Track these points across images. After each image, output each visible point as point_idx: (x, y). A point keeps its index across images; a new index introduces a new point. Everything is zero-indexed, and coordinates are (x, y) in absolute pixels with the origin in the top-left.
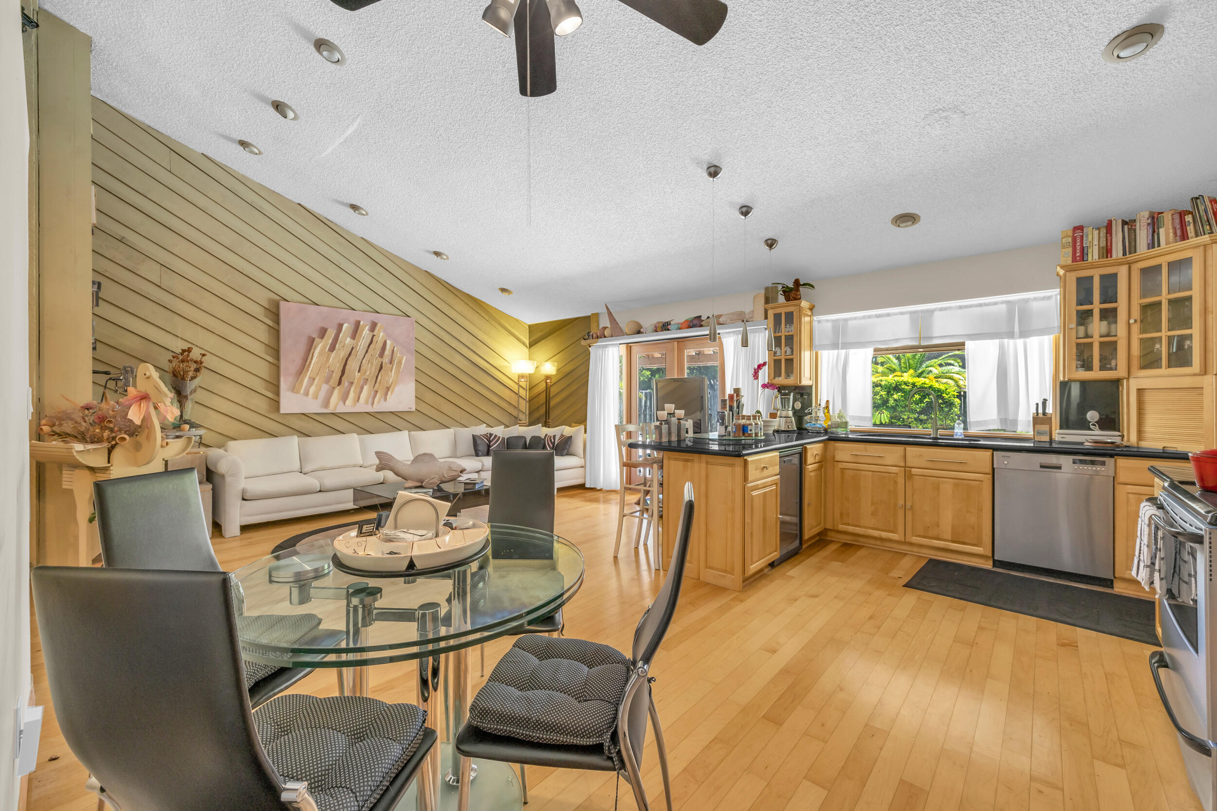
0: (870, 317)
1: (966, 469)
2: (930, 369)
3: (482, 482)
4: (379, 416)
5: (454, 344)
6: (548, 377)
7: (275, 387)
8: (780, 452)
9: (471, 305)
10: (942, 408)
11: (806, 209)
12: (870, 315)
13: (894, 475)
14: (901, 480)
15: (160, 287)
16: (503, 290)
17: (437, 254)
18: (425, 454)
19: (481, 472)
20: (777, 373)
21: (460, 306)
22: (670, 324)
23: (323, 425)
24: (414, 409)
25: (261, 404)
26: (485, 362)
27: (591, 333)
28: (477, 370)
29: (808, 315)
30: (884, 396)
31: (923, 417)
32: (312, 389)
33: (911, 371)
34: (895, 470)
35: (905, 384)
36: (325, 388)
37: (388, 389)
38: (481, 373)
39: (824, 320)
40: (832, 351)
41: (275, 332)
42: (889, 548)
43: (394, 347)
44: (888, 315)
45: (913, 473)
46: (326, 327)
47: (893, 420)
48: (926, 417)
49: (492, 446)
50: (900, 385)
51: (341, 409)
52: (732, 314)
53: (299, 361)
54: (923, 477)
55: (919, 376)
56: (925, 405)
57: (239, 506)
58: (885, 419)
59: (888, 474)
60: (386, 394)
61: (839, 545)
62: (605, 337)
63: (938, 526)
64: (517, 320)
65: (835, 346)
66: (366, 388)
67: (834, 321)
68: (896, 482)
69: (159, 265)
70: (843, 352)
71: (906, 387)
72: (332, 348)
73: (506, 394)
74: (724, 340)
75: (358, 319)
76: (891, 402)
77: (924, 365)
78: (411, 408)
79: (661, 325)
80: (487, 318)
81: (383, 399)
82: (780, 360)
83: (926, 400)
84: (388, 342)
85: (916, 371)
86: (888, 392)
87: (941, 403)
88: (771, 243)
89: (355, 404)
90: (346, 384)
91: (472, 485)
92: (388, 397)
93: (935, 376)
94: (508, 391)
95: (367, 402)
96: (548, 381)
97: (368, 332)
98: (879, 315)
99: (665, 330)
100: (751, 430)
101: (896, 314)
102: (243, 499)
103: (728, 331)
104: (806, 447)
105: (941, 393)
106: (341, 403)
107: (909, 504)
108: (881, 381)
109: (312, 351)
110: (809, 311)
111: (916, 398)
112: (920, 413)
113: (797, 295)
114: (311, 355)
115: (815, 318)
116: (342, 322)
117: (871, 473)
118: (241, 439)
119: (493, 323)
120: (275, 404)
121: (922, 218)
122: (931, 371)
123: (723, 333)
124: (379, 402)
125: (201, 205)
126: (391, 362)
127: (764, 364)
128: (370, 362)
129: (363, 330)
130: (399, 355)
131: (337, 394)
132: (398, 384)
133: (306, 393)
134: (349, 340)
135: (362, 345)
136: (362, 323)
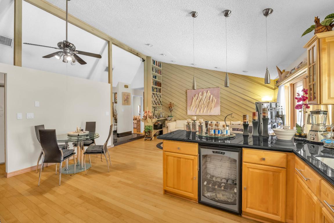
4: (210, 117)
7: (187, 109)
17: (216, 68)
22: (294, 69)
24: (220, 115)
25: (185, 113)
36: (196, 109)
41: (186, 97)
43: (213, 97)
46: (196, 94)
51: (200, 114)
53: (190, 103)
60: (211, 110)
66: (205, 109)
72: (197, 99)
84: (211, 96)
89: (203, 113)
90: (200, 108)
95: (206, 112)
97: (206, 94)
106: (200, 112)
109: (193, 100)
116: (199, 92)
120: (187, 113)
124: (209, 112)
126: (212, 101)
128: (206, 102)
129: (204, 93)
130: (214, 99)
131: (198, 110)
132: (214, 107)
133: (192, 110)
134: (201, 96)
135: (204, 97)
136: (204, 92)
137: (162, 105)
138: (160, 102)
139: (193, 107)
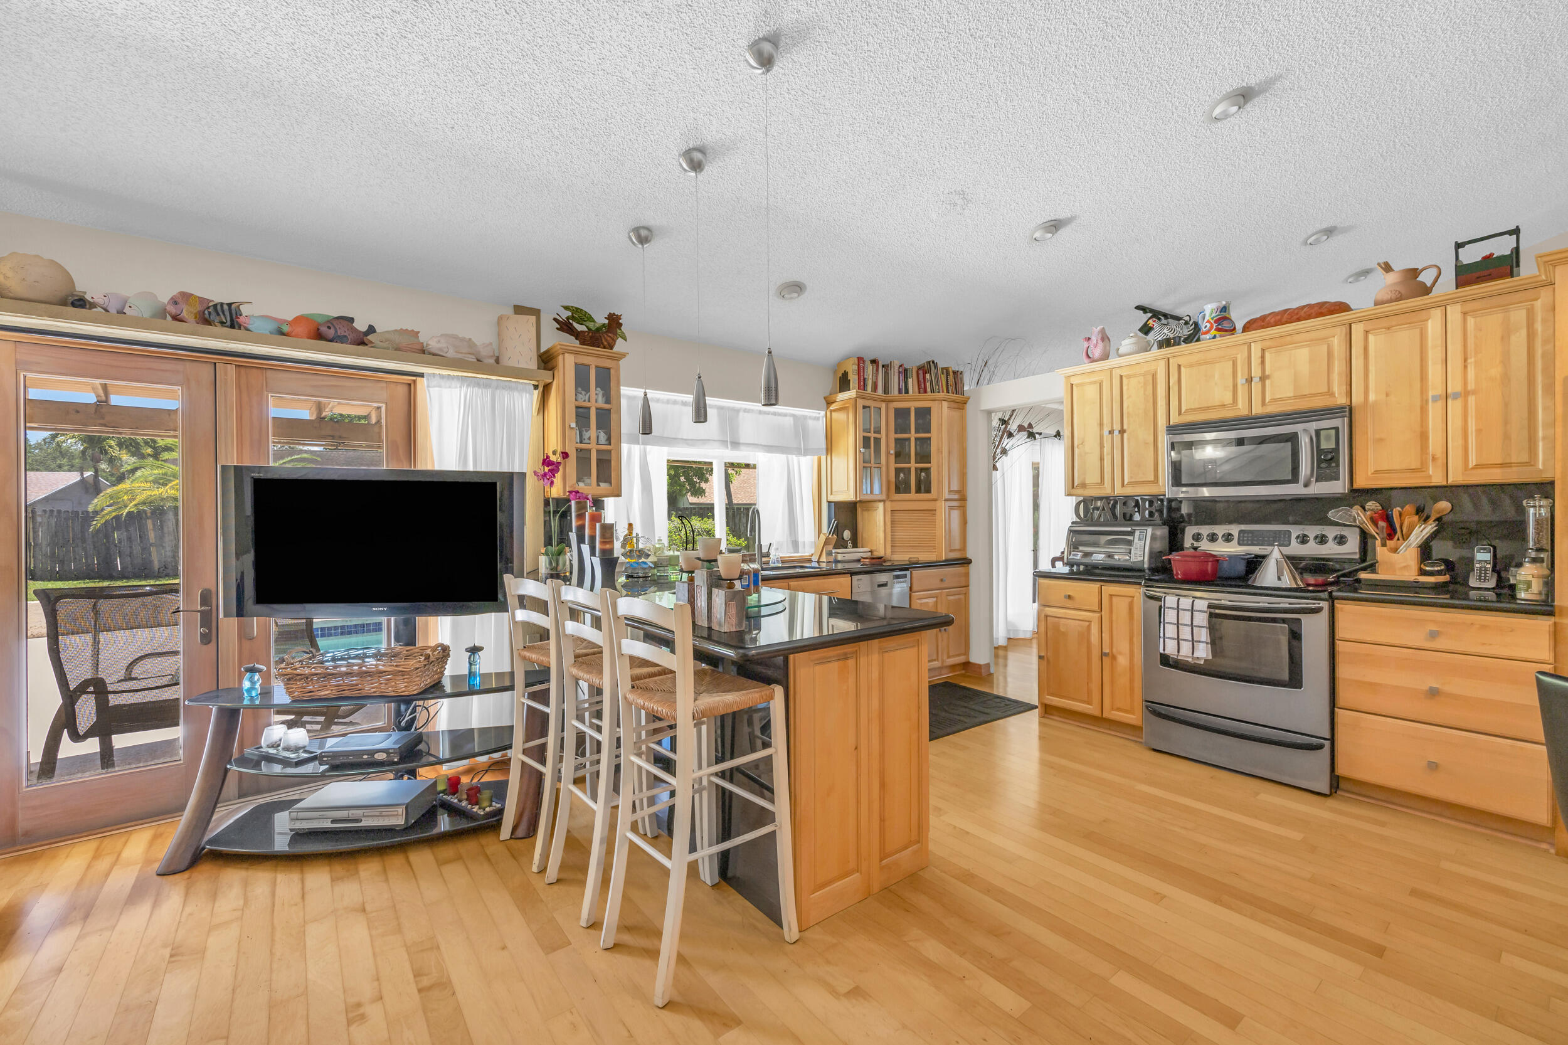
67: (630, 398)
74: (433, 392)
82: (588, 451)
103: (445, 372)
123: (433, 375)
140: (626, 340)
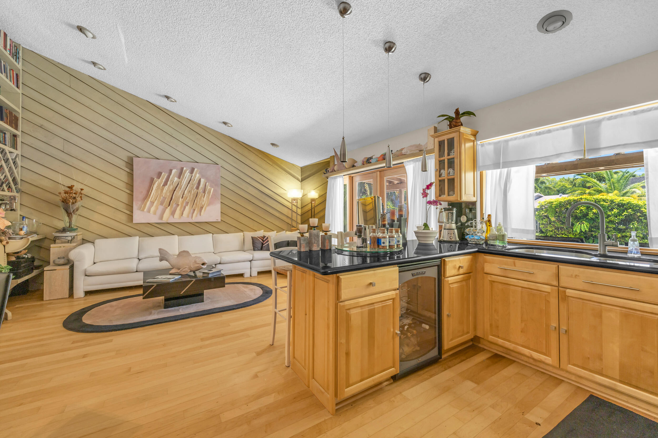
0: (530, 135)
1: (638, 298)
2: (633, 190)
3: (220, 271)
4: (197, 225)
5: (248, 180)
6: (313, 200)
7: (130, 207)
8: (399, 267)
9: (260, 156)
10: (641, 219)
11: (443, 33)
12: (530, 134)
13: (547, 294)
14: (554, 301)
15: (63, 152)
16: (273, 144)
17: (225, 123)
18: (184, 251)
19: (253, 261)
20: (441, 192)
21: (252, 157)
22: (372, 158)
23: (161, 230)
24: (220, 220)
25: (123, 218)
26: (271, 192)
27: (328, 170)
28: (264, 196)
29: (470, 141)
30: (584, 210)
31: (621, 227)
32: (153, 209)
33: (616, 192)
34: (547, 288)
35: (604, 201)
36: (161, 208)
37: (202, 208)
38: (267, 198)
39: (486, 144)
40: (495, 170)
41: (131, 175)
42: (543, 369)
43: (206, 183)
44: (549, 131)
45: (567, 294)
46: (162, 172)
47: (593, 229)
48: (624, 227)
49: (265, 244)
50: (599, 202)
51: (171, 220)
52: (411, 146)
53: (145, 192)
54: (581, 301)
55: (624, 195)
56: (624, 217)
57: (83, 279)
58: (585, 228)
59: (539, 292)
60: (201, 211)
61: (489, 355)
62: (335, 171)
63: (601, 359)
64: (293, 165)
65: (496, 165)
66: (187, 208)
67: (495, 144)
68: (548, 302)
69: (63, 139)
70: (505, 170)
71: (605, 203)
72: (165, 184)
73: (285, 211)
74: (407, 167)
75: (182, 167)
76: (591, 215)
77: (628, 188)
78: (218, 220)
79: (366, 160)
80: (271, 163)
81: (199, 214)
82: (444, 180)
83: (624, 213)
84: (202, 180)
85: (620, 192)
86: (588, 208)
87: (640, 216)
88: (425, 77)
89: (180, 217)
90: (174, 206)
91: (207, 274)
92: (202, 213)
93: (638, 195)
94: (286, 209)
95: (188, 216)
96: (313, 202)
97: (189, 174)
98: (540, 132)
99: (369, 163)
100: (384, 243)
101: (557, 130)
102: (86, 275)
103: (409, 160)
104: (444, 260)
105: (640, 208)
106: (172, 217)
107: (564, 327)
108: (581, 199)
109: (152, 186)
110: (472, 136)
111: (615, 212)
112: (619, 223)
113: (457, 123)
114: (151, 189)
115: (479, 142)
116: (172, 169)
117: (520, 288)
118: (110, 238)
119: (276, 166)
120: (131, 217)
121: (574, 15)
122: (635, 192)
123: (406, 162)
124: (196, 216)
125: (87, 105)
126: (204, 192)
127: (431, 184)
128: (189, 192)
129: (185, 173)
130: (209, 187)
131: (168, 211)
132: (209, 205)
133: (149, 211)
134: (176, 179)
135: (185, 182)
136: (185, 169)
137: (18, 191)
138: (14, 180)
139: (152, 203)
140: (475, 116)
